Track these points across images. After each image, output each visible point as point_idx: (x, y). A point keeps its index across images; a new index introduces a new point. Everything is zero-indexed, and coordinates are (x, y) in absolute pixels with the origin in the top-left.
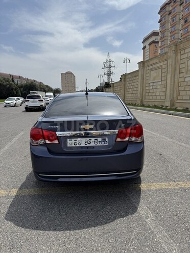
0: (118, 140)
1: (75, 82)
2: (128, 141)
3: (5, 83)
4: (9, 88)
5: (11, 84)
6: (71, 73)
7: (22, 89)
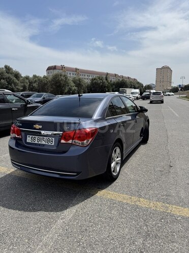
0: (63, 141)
1: (171, 77)
2: (72, 143)
3: (99, 82)
4: (102, 86)
5: (104, 83)
6: (168, 68)
7: (114, 87)
